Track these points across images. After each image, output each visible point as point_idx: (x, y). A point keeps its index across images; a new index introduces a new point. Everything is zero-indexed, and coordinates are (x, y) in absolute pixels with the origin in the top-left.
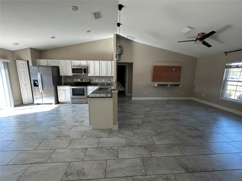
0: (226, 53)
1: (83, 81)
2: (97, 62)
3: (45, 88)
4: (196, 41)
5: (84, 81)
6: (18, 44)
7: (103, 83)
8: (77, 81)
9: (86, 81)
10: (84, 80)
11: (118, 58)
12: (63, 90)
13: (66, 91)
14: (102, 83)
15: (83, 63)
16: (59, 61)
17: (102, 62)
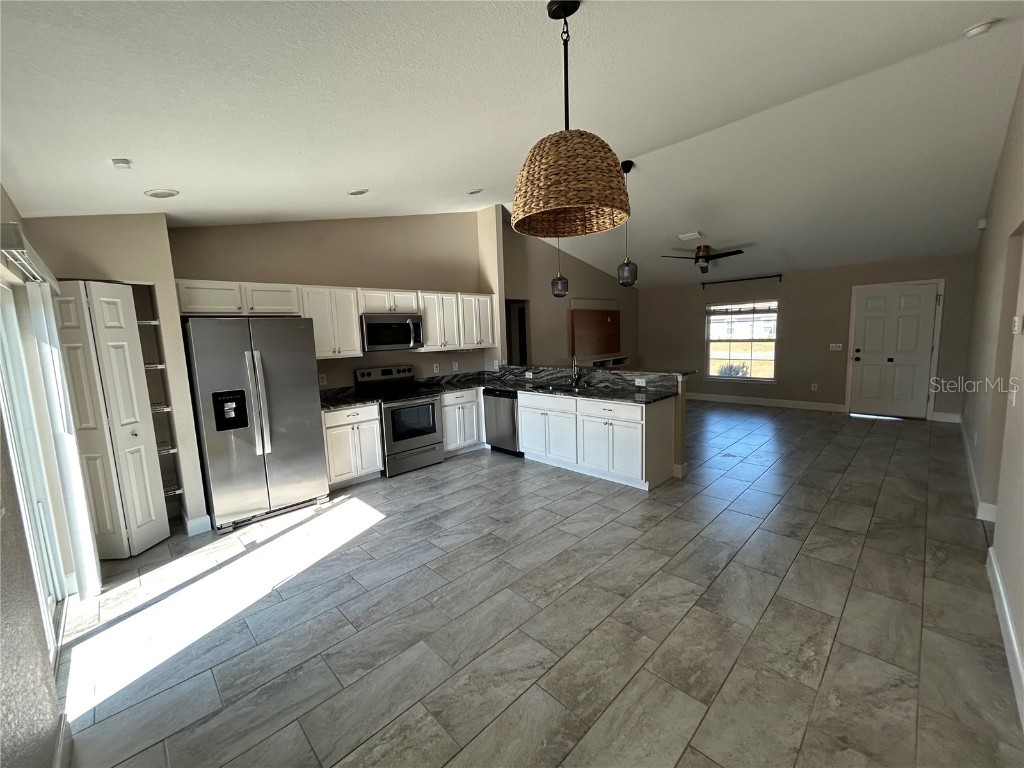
0: (703, 284)
1: (391, 377)
2: (450, 298)
3: (283, 430)
4: (697, 259)
5: (395, 375)
6: (172, 195)
7: (456, 376)
8: (366, 379)
9: (402, 375)
10: (394, 371)
11: (560, 287)
12: (351, 427)
13: (362, 426)
14: (453, 378)
15: (404, 301)
16: (306, 289)
17: (467, 297)
